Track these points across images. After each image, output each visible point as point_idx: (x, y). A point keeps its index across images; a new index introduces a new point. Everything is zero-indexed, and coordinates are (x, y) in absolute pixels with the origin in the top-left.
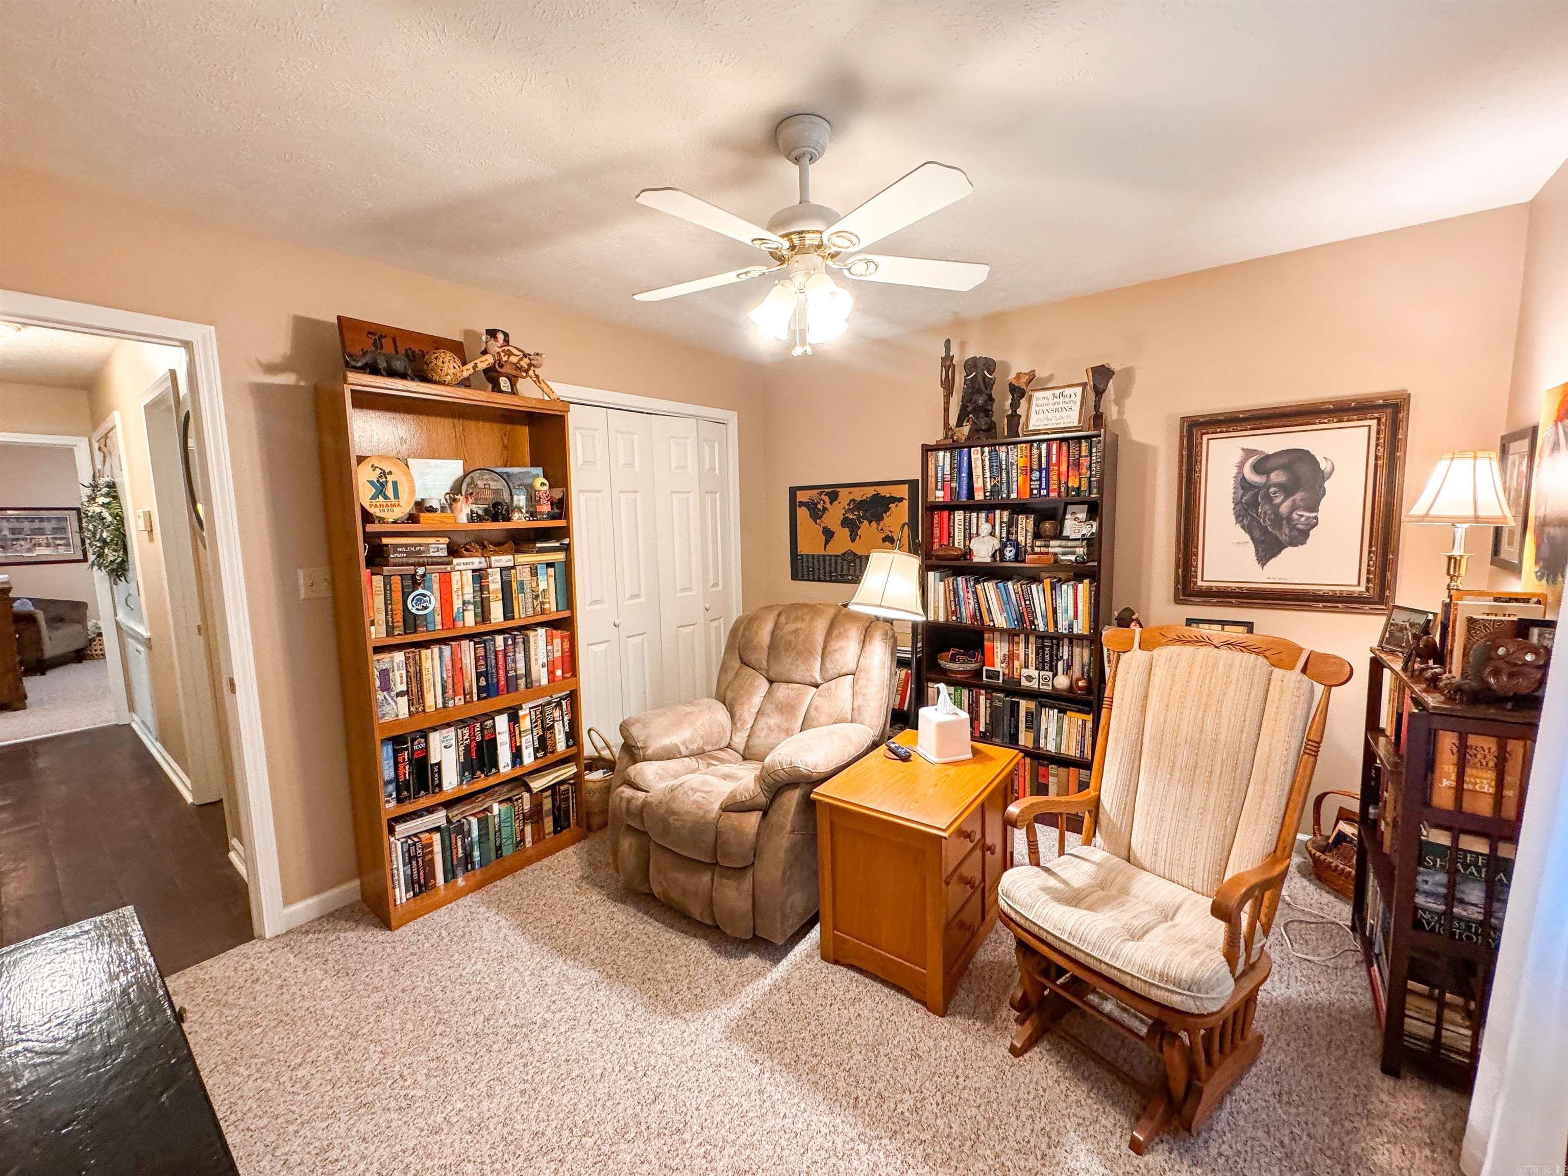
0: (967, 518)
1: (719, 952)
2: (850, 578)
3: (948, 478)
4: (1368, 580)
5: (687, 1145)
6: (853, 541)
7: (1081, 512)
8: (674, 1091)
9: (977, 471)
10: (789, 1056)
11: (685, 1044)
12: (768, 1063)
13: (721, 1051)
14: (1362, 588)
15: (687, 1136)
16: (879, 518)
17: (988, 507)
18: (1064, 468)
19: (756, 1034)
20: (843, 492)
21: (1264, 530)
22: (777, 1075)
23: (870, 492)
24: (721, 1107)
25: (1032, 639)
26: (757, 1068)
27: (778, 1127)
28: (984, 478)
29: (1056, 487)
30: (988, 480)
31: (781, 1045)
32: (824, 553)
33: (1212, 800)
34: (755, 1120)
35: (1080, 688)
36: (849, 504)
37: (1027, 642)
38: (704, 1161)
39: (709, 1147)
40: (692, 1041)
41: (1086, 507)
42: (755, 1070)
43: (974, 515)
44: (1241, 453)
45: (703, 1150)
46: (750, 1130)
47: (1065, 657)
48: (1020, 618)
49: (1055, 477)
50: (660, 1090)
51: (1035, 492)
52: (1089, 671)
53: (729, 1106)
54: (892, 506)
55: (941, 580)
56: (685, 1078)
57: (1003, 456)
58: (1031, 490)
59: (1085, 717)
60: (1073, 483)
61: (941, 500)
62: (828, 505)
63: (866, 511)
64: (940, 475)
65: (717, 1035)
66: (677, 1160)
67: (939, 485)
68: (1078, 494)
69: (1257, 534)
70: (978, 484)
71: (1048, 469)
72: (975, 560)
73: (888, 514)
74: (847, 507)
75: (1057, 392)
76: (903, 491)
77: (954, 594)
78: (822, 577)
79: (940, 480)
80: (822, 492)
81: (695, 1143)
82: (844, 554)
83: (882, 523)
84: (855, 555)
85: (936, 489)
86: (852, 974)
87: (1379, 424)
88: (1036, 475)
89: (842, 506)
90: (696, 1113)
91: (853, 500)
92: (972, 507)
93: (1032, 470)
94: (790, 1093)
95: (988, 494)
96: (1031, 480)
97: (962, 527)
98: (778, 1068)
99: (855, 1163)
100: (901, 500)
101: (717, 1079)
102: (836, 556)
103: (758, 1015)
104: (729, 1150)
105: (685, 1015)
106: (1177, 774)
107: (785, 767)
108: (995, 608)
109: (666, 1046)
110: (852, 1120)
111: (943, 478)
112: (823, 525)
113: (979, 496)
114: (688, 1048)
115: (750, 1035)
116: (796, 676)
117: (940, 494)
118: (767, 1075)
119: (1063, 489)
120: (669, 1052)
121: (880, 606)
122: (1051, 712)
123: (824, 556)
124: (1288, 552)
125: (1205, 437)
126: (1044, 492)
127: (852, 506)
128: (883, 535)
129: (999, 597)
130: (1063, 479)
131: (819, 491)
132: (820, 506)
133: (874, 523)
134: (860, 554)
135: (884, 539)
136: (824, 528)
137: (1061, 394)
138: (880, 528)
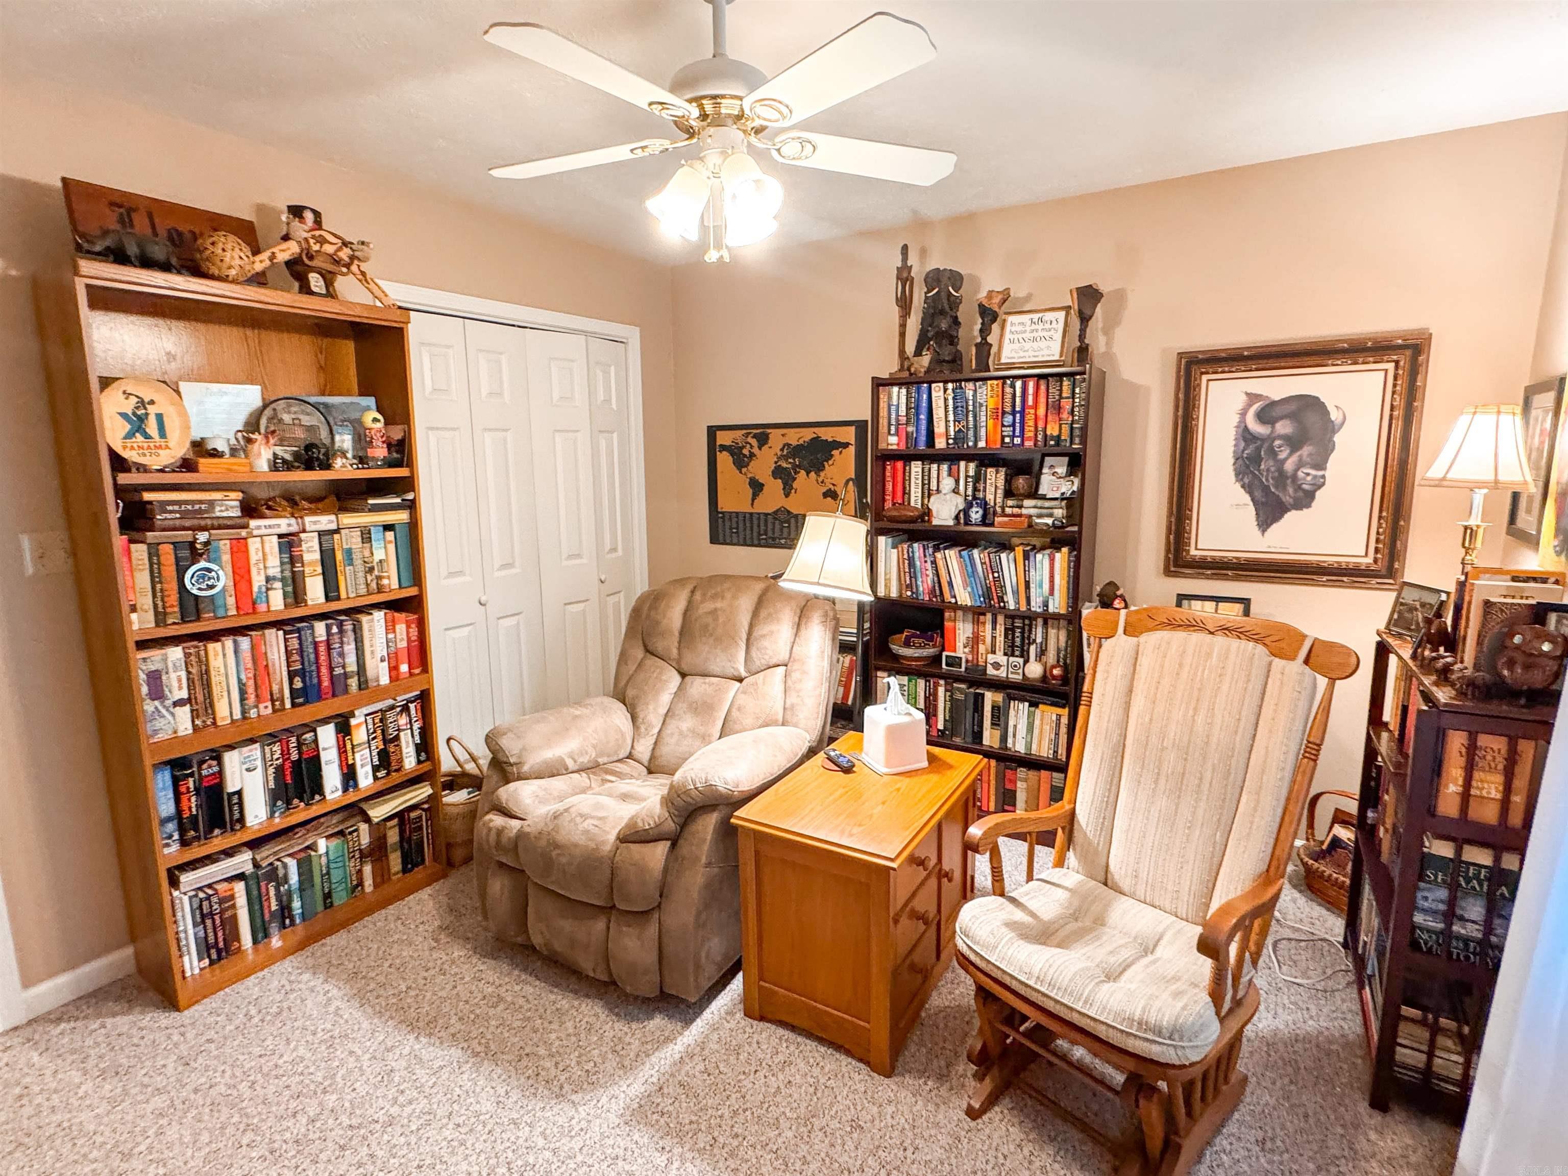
0: (926, 470)
2: (783, 541)
3: (903, 420)
4: (1377, 550)
6: (787, 495)
7: (1060, 466)
9: (938, 413)
10: (703, 1140)
11: (573, 1133)
12: (677, 1150)
13: (619, 1139)
14: (1369, 560)
16: (818, 467)
17: (951, 458)
18: (1041, 411)
19: (663, 1114)
20: (774, 434)
21: (1266, 489)
22: (688, 1164)
23: (808, 435)
25: (1001, 619)
26: (664, 1158)
28: (947, 421)
29: (1031, 434)
30: (952, 424)
31: (695, 1126)
32: (749, 510)
33: (1200, 812)
35: (1054, 677)
36: (782, 450)
37: (994, 622)
40: (582, 1130)
41: (1066, 459)
42: (661, 1160)
43: (934, 467)
44: (1244, 397)
47: (1039, 640)
48: (988, 594)
49: (1031, 423)
51: (1007, 440)
52: (1065, 657)
54: (835, 453)
55: (894, 546)
57: (970, 394)
58: (1003, 437)
59: (1059, 711)
60: (1052, 430)
61: (895, 447)
62: (756, 450)
63: (803, 458)
64: (893, 416)
65: (613, 1119)
67: (893, 428)
68: (1058, 444)
69: (1258, 494)
70: (939, 428)
71: (1023, 413)
72: (935, 522)
73: (830, 462)
74: (779, 453)
75: (1036, 316)
76: (849, 435)
77: (909, 564)
78: (749, 541)
79: (893, 422)
80: (749, 433)
82: (776, 512)
83: (822, 474)
84: (789, 512)
85: (889, 433)
86: (781, 1031)
87: (1397, 368)
88: (1009, 419)
89: (772, 452)
91: (789, 445)
92: (932, 457)
93: (1004, 413)
95: (951, 441)
96: (1003, 426)
97: (920, 481)
98: (689, 1155)
100: (846, 445)
102: (766, 515)
103: (665, 1091)
105: (574, 1097)
106: (1162, 781)
107: (698, 785)
108: (958, 581)
109: (549, 1138)
111: (897, 420)
112: (749, 475)
113: (940, 443)
114: (577, 1138)
115: (655, 1117)
116: (715, 668)
117: (893, 440)
118: (676, 1164)
119: (1040, 437)
120: (552, 1146)
121: (818, 584)
122: (1021, 706)
123: (751, 514)
124: (1291, 517)
125: (1205, 378)
126: (1017, 441)
127: (785, 452)
128: (824, 489)
129: (962, 568)
130: (1041, 425)
131: (745, 431)
132: (745, 452)
133: (813, 474)
134: (795, 512)
135: (825, 495)
136: (751, 479)
137: (1041, 320)
138: (820, 480)
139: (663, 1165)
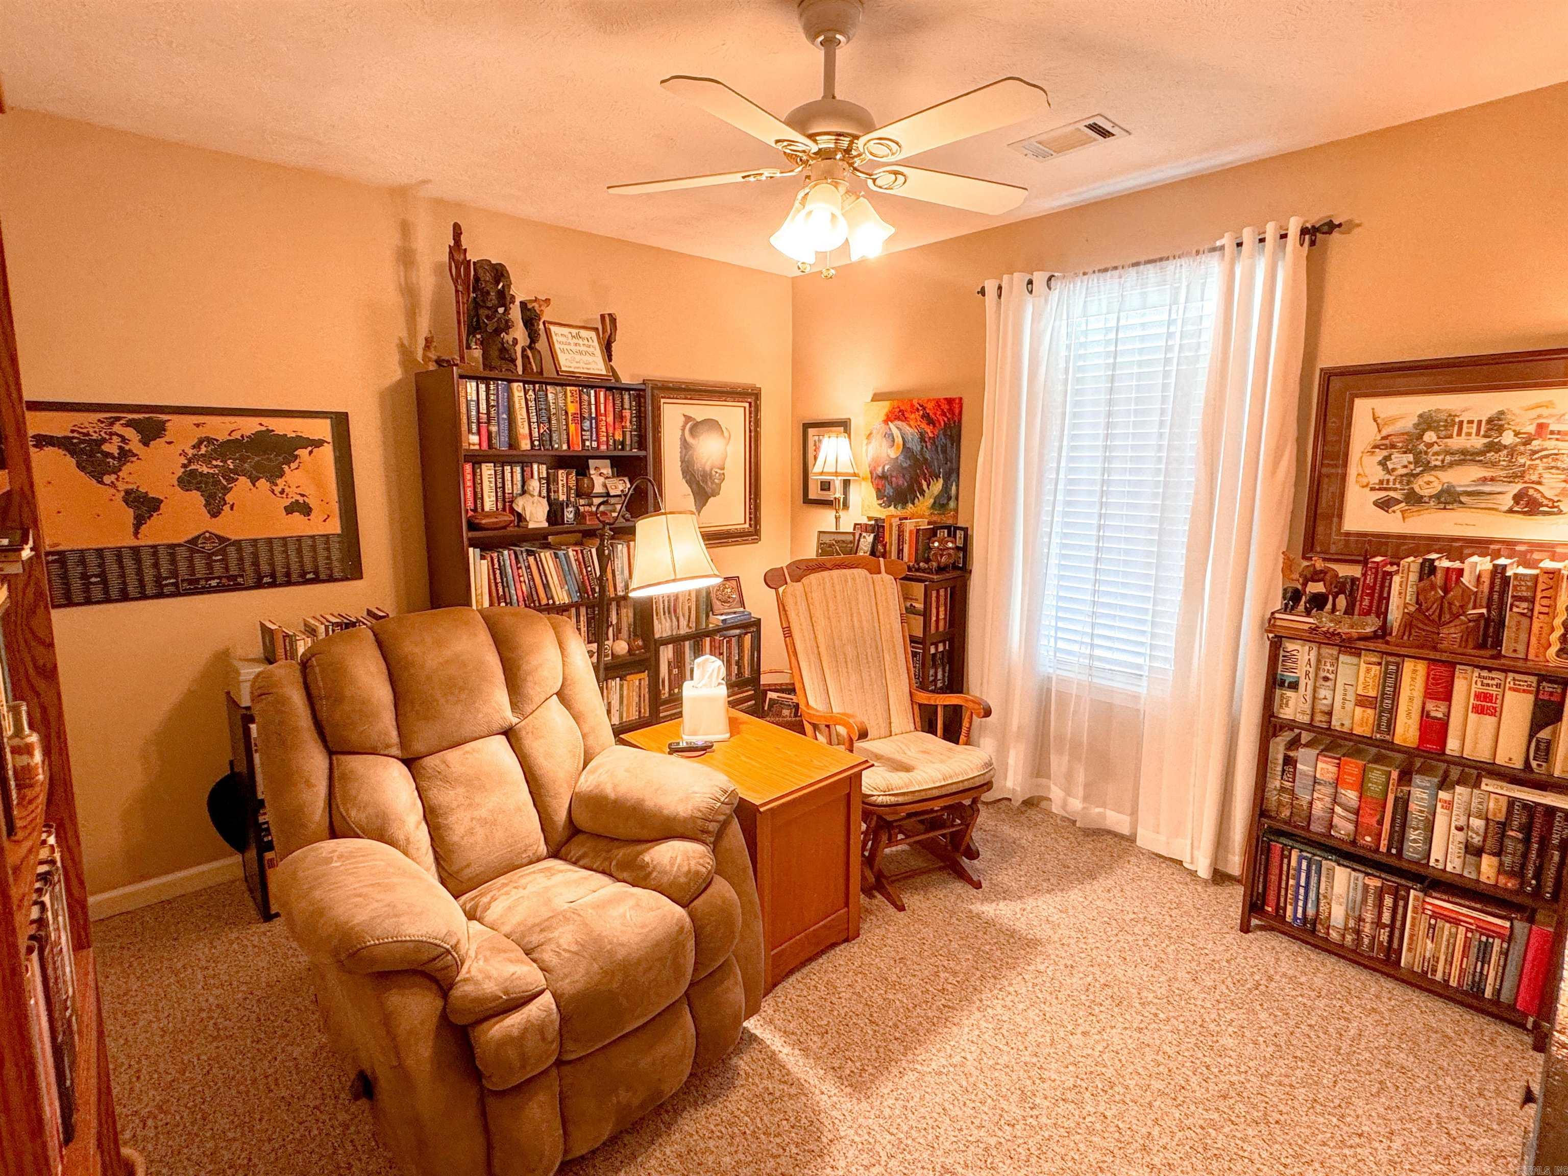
0: (499, 472)
1: (716, 1096)
2: (214, 583)
3: (484, 418)
4: (750, 519)
5: (1002, 1140)
6: (215, 514)
7: (605, 467)
8: (939, 1153)
9: (521, 414)
10: (894, 1046)
11: (872, 1140)
12: (904, 1064)
13: (885, 1104)
14: (747, 526)
15: (993, 1141)
16: (274, 475)
17: (525, 462)
18: (610, 419)
19: (864, 1070)
20: (175, 423)
21: (698, 483)
22: (919, 1058)
23: (250, 426)
24: (957, 1109)
25: (583, 610)
26: (910, 1073)
27: (976, 1064)
28: (529, 423)
29: (605, 439)
30: (535, 425)
31: (881, 1050)
32: (136, 543)
34: (971, 1080)
35: (639, 648)
36: (197, 446)
37: (578, 615)
38: (1017, 1127)
39: (1002, 1122)
40: (869, 1133)
41: (608, 461)
43: (508, 469)
44: (683, 419)
45: (1006, 1127)
46: (982, 1086)
47: (614, 622)
48: (582, 589)
49: (604, 429)
50: (938, 1168)
51: (588, 443)
52: (635, 628)
53: (956, 1102)
54: (303, 453)
55: (483, 558)
56: (922, 1141)
57: (551, 396)
58: (583, 441)
59: (640, 676)
60: (618, 437)
61: (477, 447)
62: (135, 444)
63: (243, 460)
64: (474, 413)
65: (865, 1105)
66: (1020, 1150)
67: (474, 427)
68: (623, 449)
69: (694, 486)
70: (523, 429)
71: (596, 418)
73: (293, 466)
74: (190, 452)
75: (574, 331)
77: (501, 574)
78: (132, 589)
79: (474, 419)
80: (118, 419)
81: (1000, 1133)
82: (194, 541)
83: (280, 481)
84: (222, 539)
85: (470, 431)
86: (792, 979)
87: (750, 407)
88: (587, 424)
89: (176, 449)
90: (965, 1131)
91: (210, 440)
92: (501, 461)
93: (583, 418)
94: (939, 1051)
95: (536, 443)
96: (582, 430)
97: (493, 485)
98: (910, 1057)
99: (1004, 1018)
100: (319, 443)
101: (923, 1110)
102: (172, 546)
104: (1004, 1104)
105: (825, 1140)
106: (849, 665)
108: (554, 580)
109: (873, 1161)
110: (966, 1013)
111: (478, 418)
112: (122, 486)
113: (525, 445)
114: (878, 1137)
115: (865, 1075)
116: (467, 731)
117: (474, 439)
118: (918, 1067)
119: (611, 442)
120: (884, 1158)
122: (613, 683)
123: (135, 550)
124: (711, 500)
126: (595, 444)
127: (203, 450)
128: (287, 502)
129: (559, 567)
130: (611, 431)
131: (102, 416)
132: (112, 448)
133: (263, 483)
134: (234, 537)
135: (289, 510)
136: (128, 492)
137: (578, 336)
138: (277, 490)
139: (917, 1075)
